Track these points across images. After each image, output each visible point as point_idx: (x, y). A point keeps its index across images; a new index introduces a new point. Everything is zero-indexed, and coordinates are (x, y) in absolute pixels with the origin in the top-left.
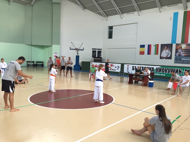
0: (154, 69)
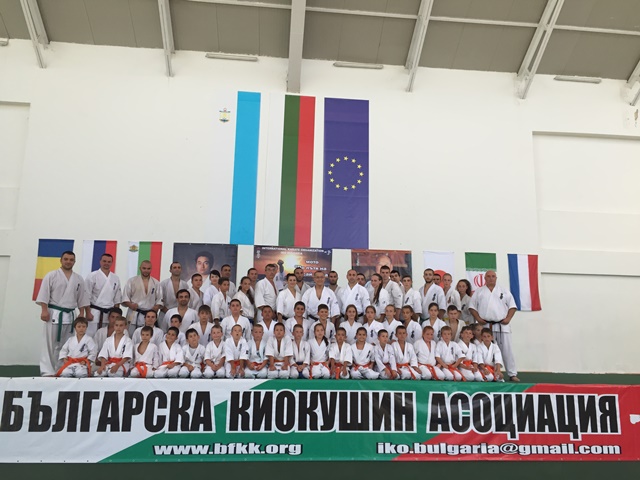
0: (214, 402)
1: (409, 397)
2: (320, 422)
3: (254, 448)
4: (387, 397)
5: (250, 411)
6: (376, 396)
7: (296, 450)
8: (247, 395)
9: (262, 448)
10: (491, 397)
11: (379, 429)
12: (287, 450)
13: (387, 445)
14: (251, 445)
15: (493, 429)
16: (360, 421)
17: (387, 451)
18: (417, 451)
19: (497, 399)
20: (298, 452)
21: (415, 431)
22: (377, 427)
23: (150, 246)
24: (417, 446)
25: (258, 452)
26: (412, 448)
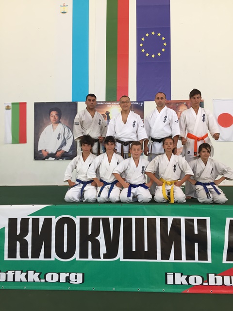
1: (202, 223)
2: (103, 250)
3: (33, 277)
4: (177, 223)
5: (29, 238)
6: (164, 222)
7: (77, 279)
8: (25, 221)
9: (42, 276)
11: (168, 259)
12: (68, 279)
13: (178, 275)
14: (31, 273)
16: (146, 249)
17: (178, 282)
18: (212, 282)
20: (80, 280)
21: (209, 261)
22: (165, 256)
23: (19, 105)
24: (212, 277)
25: (37, 280)
26: (206, 279)
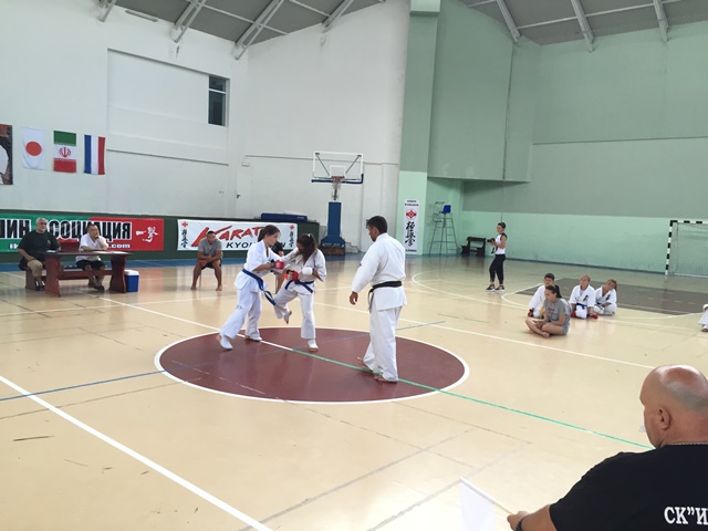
1: (27, 222)
4: (15, 222)
6: (9, 221)
10: (70, 223)
15: (70, 237)
19: (74, 224)
22: (9, 236)
